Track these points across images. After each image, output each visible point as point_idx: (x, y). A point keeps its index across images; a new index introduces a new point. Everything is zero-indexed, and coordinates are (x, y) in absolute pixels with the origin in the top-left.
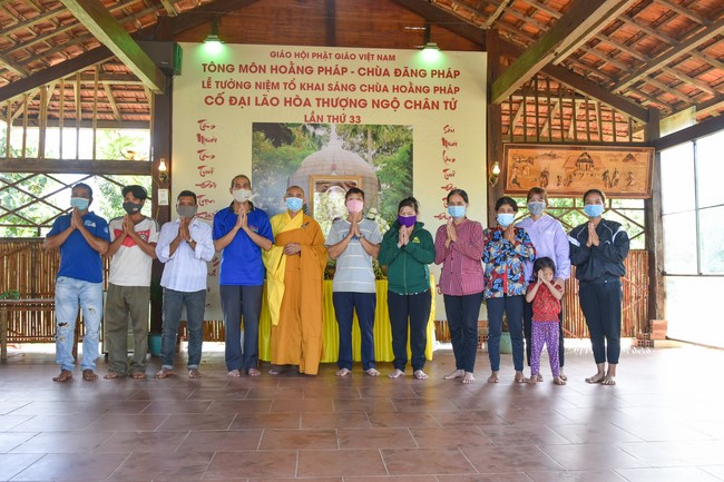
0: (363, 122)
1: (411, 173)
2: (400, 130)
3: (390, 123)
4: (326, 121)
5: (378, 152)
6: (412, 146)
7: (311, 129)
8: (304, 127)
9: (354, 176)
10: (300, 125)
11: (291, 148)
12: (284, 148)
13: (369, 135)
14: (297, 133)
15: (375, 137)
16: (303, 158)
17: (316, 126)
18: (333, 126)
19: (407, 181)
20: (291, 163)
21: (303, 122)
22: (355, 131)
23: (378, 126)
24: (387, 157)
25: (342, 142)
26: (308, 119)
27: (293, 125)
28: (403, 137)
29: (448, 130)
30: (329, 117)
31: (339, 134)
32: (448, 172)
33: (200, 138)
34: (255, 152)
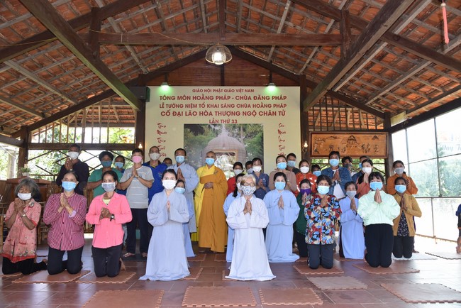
0: (238, 123)
1: (263, 147)
2: (257, 126)
3: (252, 123)
5: (246, 137)
6: (263, 134)
7: (213, 127)
8: (209, 126)
9: (235, 150)
10: (207, 125)
11: (203, 136)
12: (200, 136)
13: (242, 129)
14: (205, 128)
15: (244, 130)
16: (209, 141)
17: (215, 125)
18: (224, 125)
19: (261, 152)
20: (203, 143)
21: (209, 124)
22: (234, 127)
23: (246, 125)
24: (251, 140)
25: (228, 133)
26: (211, 122)
27: (204, 125)
28: (258, 130)
29: (281, 125)
30: (221, 120)
31: (227, 129)
32: (281, 147)
33: (159, 132)
34: (185, 139)
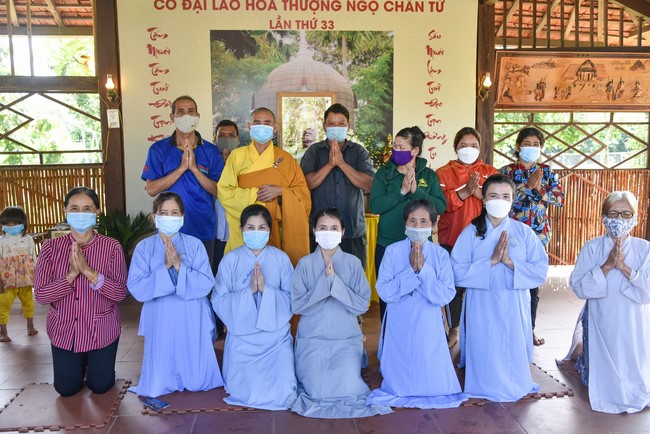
0: (338, 28)
1: (391, 86)
2: (379, 36)
3: (368, 29)
4: (294, 27)
5: (354, 63)
6: (392, 55)
7: (278, 37)
8: (270, 35)
10: (263, 32)
11: (255, 60)
12: (247, 60)
13: (344, 43)
14: (261, 41)
15: (350, 46)
16: (269, 70)
17: (283, 33)
18: (303, 33)
19: (387, 96)
20: (255, 77)
21: (269, 29)
22: (327, 38)
23: (354, 33)
24: (365, 69)
25: (312, 52)
26: (274, 25)
27: (257, 32)
28: (382, 45)
29: (434, 36)
30: (298, 22)
31: (310, 43)
32: (433, 86)
33: (151, 50)
34: (214, 66)
